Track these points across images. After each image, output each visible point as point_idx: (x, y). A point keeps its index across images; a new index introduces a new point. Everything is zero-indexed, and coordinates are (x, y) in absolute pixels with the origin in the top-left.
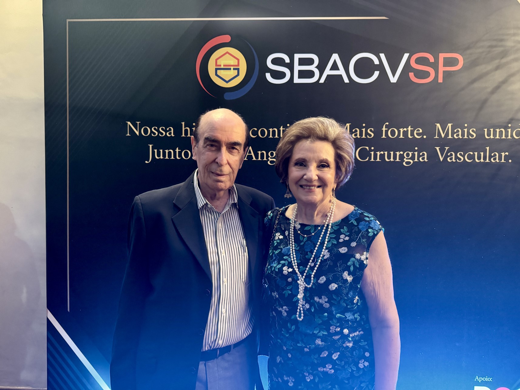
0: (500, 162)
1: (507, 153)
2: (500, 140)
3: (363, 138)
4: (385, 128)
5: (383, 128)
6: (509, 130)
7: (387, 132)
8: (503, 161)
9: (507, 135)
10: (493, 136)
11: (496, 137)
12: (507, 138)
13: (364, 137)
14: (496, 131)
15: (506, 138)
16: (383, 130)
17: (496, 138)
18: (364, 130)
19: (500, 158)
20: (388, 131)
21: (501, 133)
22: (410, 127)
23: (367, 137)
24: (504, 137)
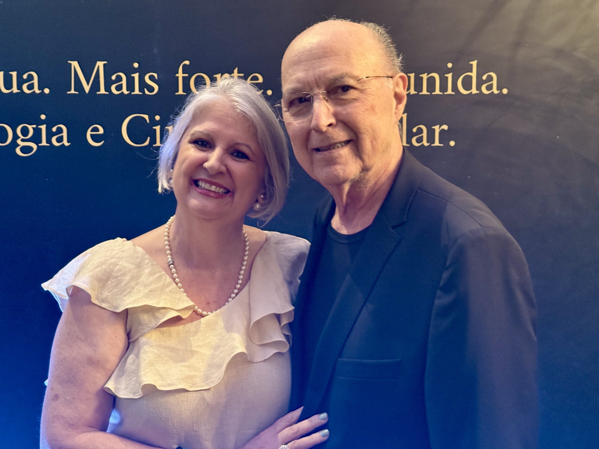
0: (430, 146)
1: (445, 127)
2: (431, 98)
3: (135, 95)
4: (183, 73)
5: (178, 73)
6: (450, 76)
7: (186, 81)
8: (437, 143)
9: (444, 88)
10: (415, 90)
11: (422, 91)
12: (445, 93)
13: (137, 92)
14: (422, 78)
15: (441, 93)
16: (178, 77)
17: (420, 93)
18: (136, 76)
19: (431, 139)
20: (189, 78)
21: (431, 81)
22: (236, 71)
23: (144, 92)
24: (437, 92)
